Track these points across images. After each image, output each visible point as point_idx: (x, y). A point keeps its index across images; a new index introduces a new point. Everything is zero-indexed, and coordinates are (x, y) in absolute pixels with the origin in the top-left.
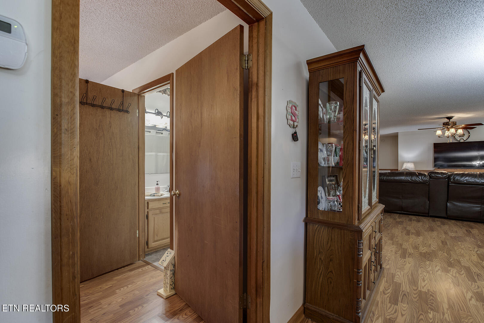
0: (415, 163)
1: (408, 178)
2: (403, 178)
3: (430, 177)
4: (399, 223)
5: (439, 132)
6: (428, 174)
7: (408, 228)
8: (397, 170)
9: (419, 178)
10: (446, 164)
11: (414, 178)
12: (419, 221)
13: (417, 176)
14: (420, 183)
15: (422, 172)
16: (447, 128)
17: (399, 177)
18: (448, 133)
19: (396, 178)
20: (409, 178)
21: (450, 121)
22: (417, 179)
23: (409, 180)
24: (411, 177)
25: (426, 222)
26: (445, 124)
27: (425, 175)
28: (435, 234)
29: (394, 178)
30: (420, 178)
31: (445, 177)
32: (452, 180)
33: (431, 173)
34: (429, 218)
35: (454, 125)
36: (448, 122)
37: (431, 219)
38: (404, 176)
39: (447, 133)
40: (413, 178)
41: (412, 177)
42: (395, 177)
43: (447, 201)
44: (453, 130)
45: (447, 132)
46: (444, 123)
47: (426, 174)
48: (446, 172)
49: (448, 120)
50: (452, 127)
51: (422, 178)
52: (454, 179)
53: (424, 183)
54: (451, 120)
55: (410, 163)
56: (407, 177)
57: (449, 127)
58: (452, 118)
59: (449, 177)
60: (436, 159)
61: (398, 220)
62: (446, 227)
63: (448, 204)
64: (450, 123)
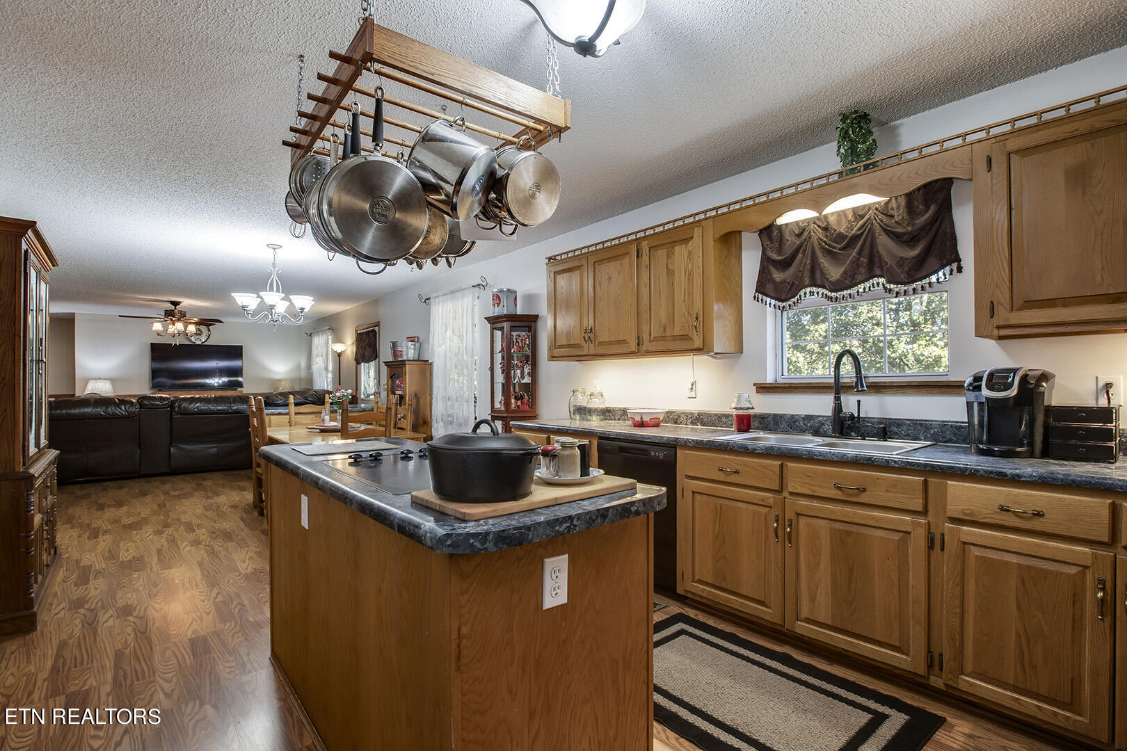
0: (113, 381)
1: (98, 410)
2: (88, 410)
3: (142, 406)
4: (82, 497)
5: (158, 326)
6: (138, 401)
7: (101, 501)
8: (74, 395)
9: (121, 409)
10: (169, 382)
11: (111, 410)
12: (121, 488)
13: (118, 405)
14: (123, 417)
15: (128, 399)
16: (172, 320)
17: (80, 409)
18: (173, 330)
19: (73, 411)
20: (100, 411)
21: (175, 308)
22: (118, 411)
23: (102, 415)
24: (104, 408)
25: (136, 486)
26: (169, 314)
27: (132, 402)
28: (149, 498)
29: (68, 411)
30: (123, 408)
31: (166, 404)
32: (176, 409)
33: (142, 398)
34: (140, 480)
35: (182, 316)
36: (173, 310)
37: (143, 481)
38: (90, 406)
39: (171, 329)
40: (109, 409)
41: (107, 408)
42: (70, 409)
43: (170, 445)
44: (180, 326)
45: (170, 326)
46: (166, 311)
47: (134, 401)
48: (168, 396)
49: (173, 307)
50: (179, 320)
51: (127, 408)
52: (180, 407)
53: (130, 417)
54: (177, 307)
55: (102, 381)
56: (97, 407)
57: (174, 319)
58: (179, 305)
59: (172, 404)
60: (155, 373)
61: (80, 493)
62: (167, 486)
63: (172, 449)
64: (176, 311)
